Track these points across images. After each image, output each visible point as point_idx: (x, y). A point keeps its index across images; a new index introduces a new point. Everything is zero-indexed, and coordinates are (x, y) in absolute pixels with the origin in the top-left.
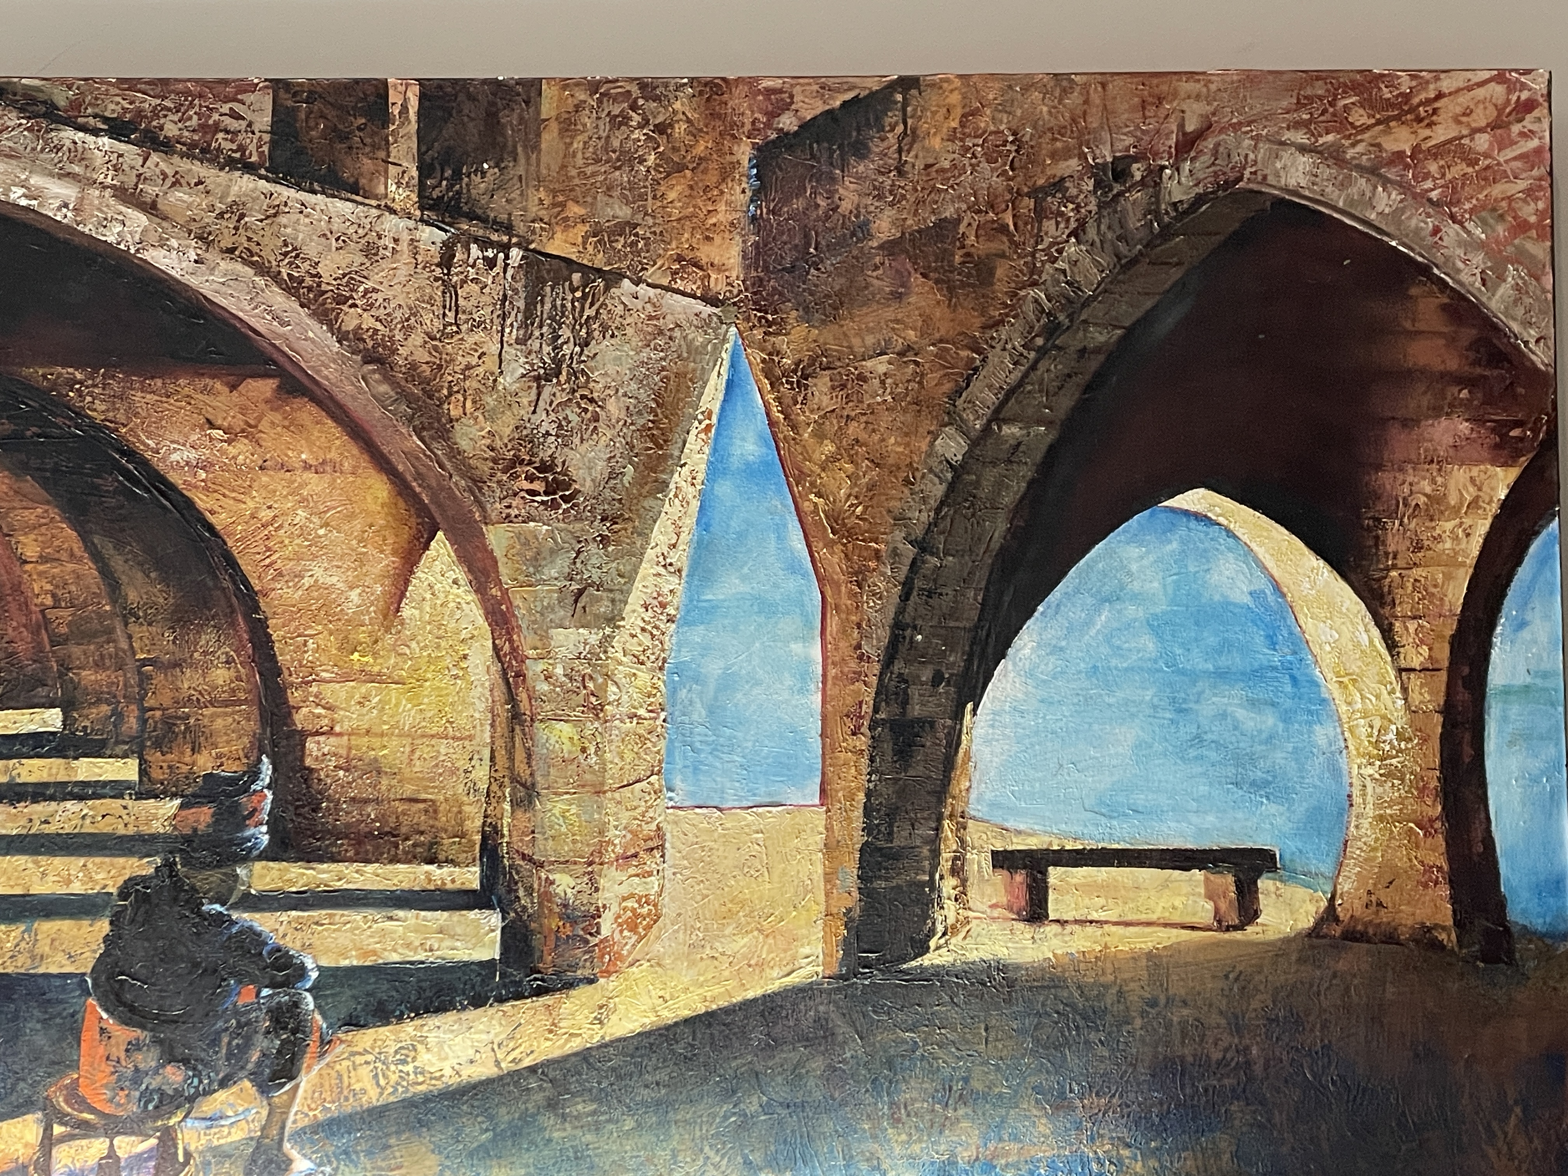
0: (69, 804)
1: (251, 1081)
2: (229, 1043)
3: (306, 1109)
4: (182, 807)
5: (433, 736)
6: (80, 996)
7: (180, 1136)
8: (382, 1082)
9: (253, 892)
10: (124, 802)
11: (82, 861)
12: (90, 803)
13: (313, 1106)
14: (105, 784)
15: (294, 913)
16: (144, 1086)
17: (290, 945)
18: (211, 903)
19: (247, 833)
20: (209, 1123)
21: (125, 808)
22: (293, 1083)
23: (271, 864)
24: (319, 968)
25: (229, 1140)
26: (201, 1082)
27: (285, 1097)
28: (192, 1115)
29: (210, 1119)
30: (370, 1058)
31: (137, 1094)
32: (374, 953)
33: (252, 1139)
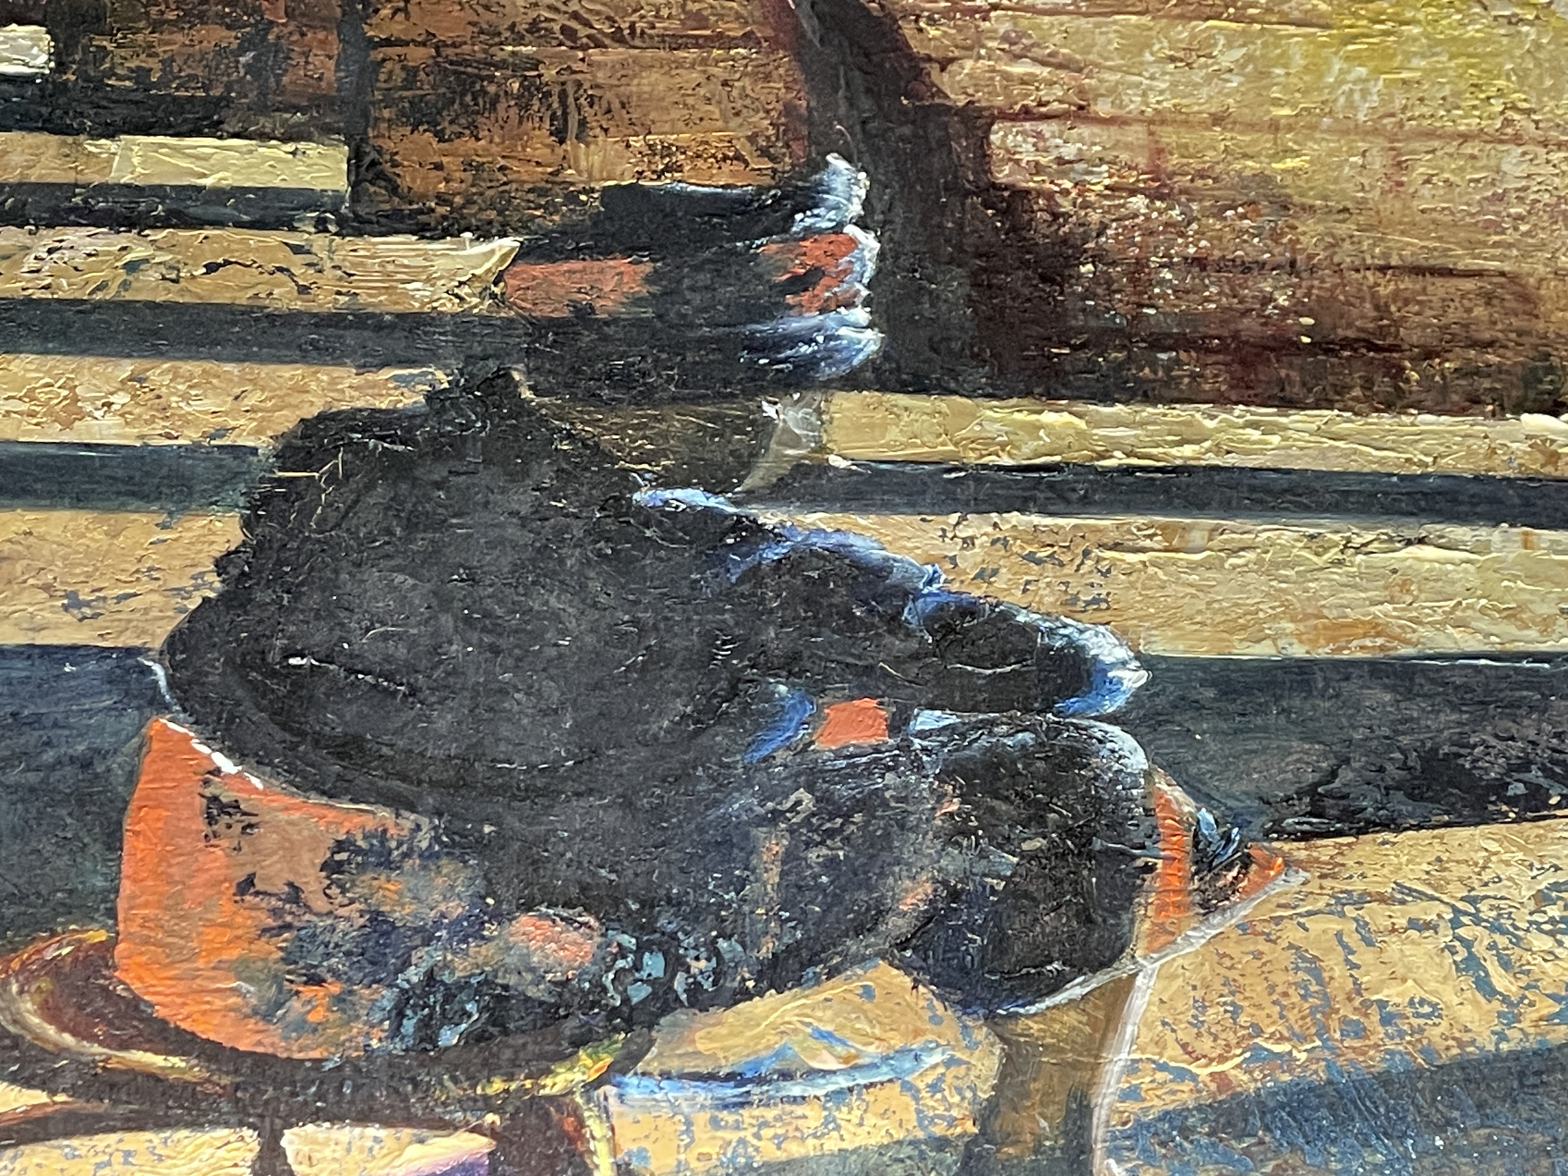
0: (74, 236)
1: (906, 967)
2: (790, 857)
3: (1173, 1055)
4: (524, 254)
5: (1465, 138)
6: (118, 710)
7: (595, 1127)
8: (1501, 980)
9: (835, 461)
10: (295, 239)
11: (127, 368)
12: (160, 235)
13: (1206, 1045)
14: (220, 195)
15: (1014, 517)
16: (414, 975)
17: (1016, 597)
18: (667, 481)
19: (794, 325)
20: (729, 1092)
21: (297, 250)
22: (1101, 978)
23: (902, 399)
24: (1147, 662)
25: (832, 1144)
26: (675, 964)
27: (1072, 1018)
28: (651, 1061)
29: (734, 1078)
30: (1429, 912)
31: (387, 997)
32: (1376, 628)
33: (941, 1144)
